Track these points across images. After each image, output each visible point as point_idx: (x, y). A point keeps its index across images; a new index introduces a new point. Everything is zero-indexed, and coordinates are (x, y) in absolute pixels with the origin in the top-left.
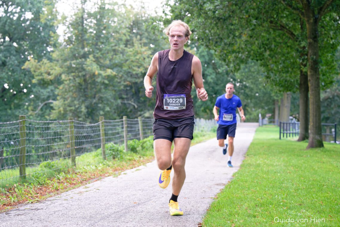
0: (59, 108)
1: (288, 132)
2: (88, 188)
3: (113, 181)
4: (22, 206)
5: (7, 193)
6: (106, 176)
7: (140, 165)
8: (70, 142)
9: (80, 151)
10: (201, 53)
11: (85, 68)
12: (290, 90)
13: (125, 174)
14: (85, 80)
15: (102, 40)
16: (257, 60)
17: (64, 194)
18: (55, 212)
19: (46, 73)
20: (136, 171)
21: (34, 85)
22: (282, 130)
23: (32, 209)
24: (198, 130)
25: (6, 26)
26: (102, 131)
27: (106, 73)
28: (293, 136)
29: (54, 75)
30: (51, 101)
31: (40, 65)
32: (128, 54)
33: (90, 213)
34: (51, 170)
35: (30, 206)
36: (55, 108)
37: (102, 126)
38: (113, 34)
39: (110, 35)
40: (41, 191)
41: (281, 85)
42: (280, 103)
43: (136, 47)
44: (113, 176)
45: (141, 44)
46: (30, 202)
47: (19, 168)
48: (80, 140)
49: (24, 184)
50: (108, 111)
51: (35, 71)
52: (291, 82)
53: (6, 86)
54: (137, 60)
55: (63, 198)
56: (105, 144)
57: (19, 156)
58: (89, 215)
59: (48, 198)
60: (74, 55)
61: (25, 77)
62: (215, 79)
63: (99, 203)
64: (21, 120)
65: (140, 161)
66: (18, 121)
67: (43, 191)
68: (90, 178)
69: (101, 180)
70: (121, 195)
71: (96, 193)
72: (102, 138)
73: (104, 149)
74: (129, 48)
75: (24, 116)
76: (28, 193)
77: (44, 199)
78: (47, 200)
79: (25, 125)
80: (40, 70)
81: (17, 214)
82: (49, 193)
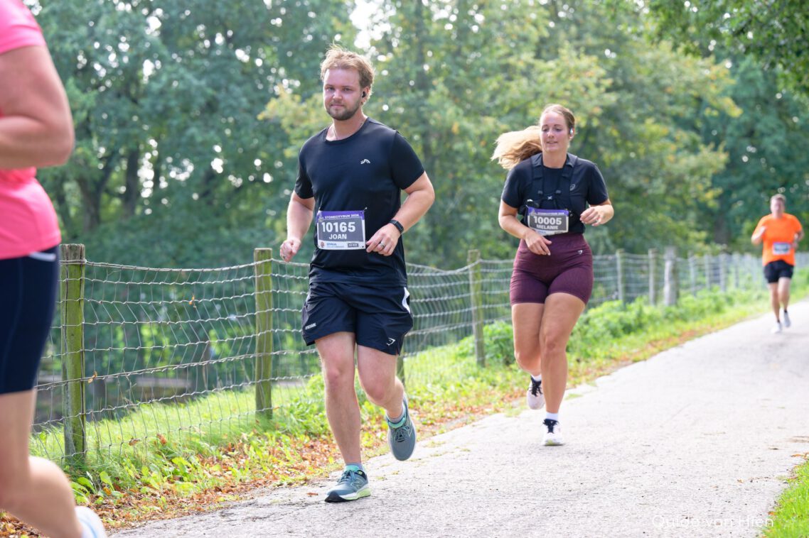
2: (439, 445)
3: (506, 428)
4: (262, 494)
5: (224, 456)
6: (487, 413)
7: (580, 383)
9: (416, 344)
10: (745, 72)
11: (426, 115)
15: (472, 42)
18: (351, 513)
21: (292, 163)
23: (292, 504)
26: (476, 291)
27: (481, 126)
31: (306, 110)
32: (541, 78)
33: (446, 518)
35: (284, 495)
37: (475, 275)
38: (505, 23)
39: (494, 25)
40: (313, 453)
43: (565, 58)
44: (507, 414)
45: (577, 48)
46: (285, 483)
47: (254, 389)
49: (267, 434)
51: (292, 127)
53: (217, 165)
54: (568, 94)
56: (485, 324)
57: (254, 358)
58: (445, 522)
59: (333, 474)
61: (267, 141)
62: (786, 144)
63: (471, 487)
64: (261, 260)
65: (578, 371)
66: (252, 264)
67: (318, 454)
68: (443, 419)
69: (474, 423)
70: (529, 468)
71: (462, 459)
72: (476, 308)
73: (480, 340)
74: (546, 61)
75: (269, 251)
76: (277, 457)
77: (322, 474)
78: (330, 478)
79: (271, 274)
80: (305, 124)
81: (250, 515)
82: (335, 458)
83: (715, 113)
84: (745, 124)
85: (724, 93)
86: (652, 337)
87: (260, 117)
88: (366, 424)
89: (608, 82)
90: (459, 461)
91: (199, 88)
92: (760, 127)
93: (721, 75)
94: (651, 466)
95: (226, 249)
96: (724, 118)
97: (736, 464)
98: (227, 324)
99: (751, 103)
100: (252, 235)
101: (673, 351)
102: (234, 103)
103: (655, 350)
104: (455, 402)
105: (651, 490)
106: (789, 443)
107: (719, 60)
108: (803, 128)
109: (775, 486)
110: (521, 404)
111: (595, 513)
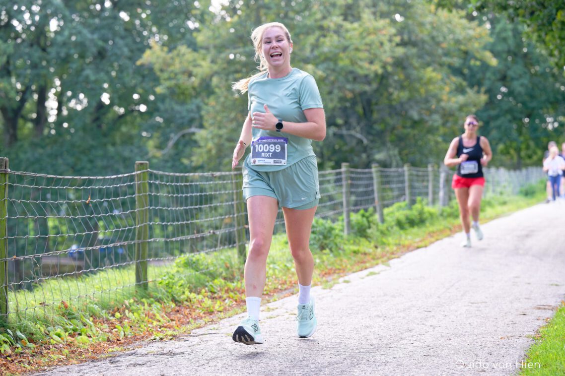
0: (207, 143)
2: (273, 310)
3: (323, 297)
4: (140, 346)
5: (111, 318)
7: (377, 264)
8: (235, 215)
10: (500, 32)
13: (347, 282)
15: (296, 7)
17: (225, 323)
18: (208, 361)
20: (368, 275)
21: (161, 98)
23: (163, 354)
24: (494, 191)
29: (199, 76)
30: (193, 130)
31: (172, 58)
32: (348, 35)
33: (280, 365)
34: (197, 273)
35: (157, 347)
36: (201, 143)
40: (179, 315)
43: (366, 21)
44: (323, 287)
45: (374, 13)
46: (158, 338)
47: (134, 267)
49: (144, 300)
51: (162, 71)
53: (106, 98)
54: (368, 48)
55: (222, 331)
57: (134, 244)
58: (278, 368)
59: (193, 331)
60: (240, 37)
61: (142, 82)
62: (530, 86)
64: (140, 170)
65: (375, 255)
66: (134, 173)
67: (182, 316)
68: (276, 290)
70: (341, 328)
71: (290, 321)
74: (352, 22)
75: (146, 164)
76: (151, 318)
77: (185, 331)
78: (192, 334)
79: (147, 180)
80: (172, 68)
81: (132, 362)
82: (195, 319)
83: (478, 63)
84: (500, 71)
85: (485, 48)
86: (431, 229)
87: (139, 63)
88: (218, 294)
89: (397, 39)
90: (288, 322)
91: (92, 40)
92: (511, 73)
93: (483, 34)
94: (432, 327)
95: (111, 162)
96: (485, 67)
97: (495, 326)
98: (113, 217)
99: (505, 55)
100: (132, 151)
101: (446, 240)
102: (118, 52)
103: (433, 239)
104: (284, 278)
105: (432, 345)
106: (534, 310)
107: (481, 23)
108: (543, 74)
109: (525, 342)
110: (334, 279)
111: (391, 362)
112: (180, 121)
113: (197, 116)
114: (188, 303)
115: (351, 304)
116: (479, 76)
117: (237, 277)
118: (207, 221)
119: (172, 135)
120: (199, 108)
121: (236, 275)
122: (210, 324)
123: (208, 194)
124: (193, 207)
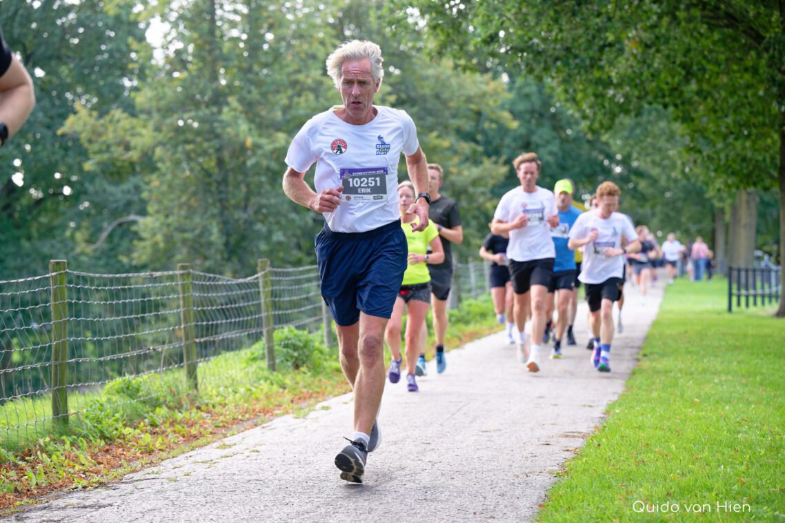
0: (154, 235)
1: (751, 292)
2: (230, 446)
3: (294, 429)
4: (58, 497)
5: (20, 463)
6: (276, 414)
8: (182, 326)
9: (208, 349)
10: (520, 88)
11: (219, 131)
12: (755, 184)
13: (327, 408)
14: (220, 163)
15: (263, 59)
16: (665, 106)
17: (167, 464)
18: (143, 514)
19: (119, 144)
21: (91, 177)
22: (735, 287)
23: (85, 507)
25: (16, 25)
26: (266, 298)
27: (273, 142)
28: (763, 303)
29: (139, 149)
30: (132, 217)
31: (103, 125)
33: (234, 518)
34: (134, 402)
36: (144, 235)
37: (265, 283)
38: (294, 42)
39: (283, 44)
40: (108, 457)
41: (730, 171)
42: (728, 217)
44: (295, 415)
46: (80, 487)
47: (51, 395)
48: (208, 321)
49: (64, 437)
50: (280, 244)
51: (90, 141)
52: (757, 161)
53: (18, 179)
55: (164, 475)
56: (275, 329)
57: (50, 365)
59: (126, 476)
60: (192, 98)
61: (66, 155)
62: (560, 154)
63: (259, 487)
64: (56, 271)
66: (47, 275)
67: (112, 457)
68: (235, 421)
69: (264, 425)
70: (315, 467)
71: (251, 460)
72: (266, 314)
73: (271, 344)
75: (65, 262)
76: (73, 461)
77: (115, 477)
78: (124, 481)
79: (65, 284)
80: (104, 138)
81: (45, 519)
82: (129, 461)
83: (494, 126)
84: (521, 136)
85: (502, 107)
88: (160, 428)
89: (393, 98)
90: (248, 462)
92: (535, 139)
93: (500, 90)
94: (430, 463)
95: (27, 260)
96: (503, 130)
97: (510, 460)
98: (30, 332)
99: (527, 116)
100: (53, 246)
104: (246, 405)
105: (429, 486)
106: (560, 439)
107: (496, 76)
108: (576, 140)
109: (546, 480)
110: (309, 405)
111: (376, 509)
112: (114, 205)
113: (135, 198)
114: (120, 441)
115: (330, 436)
116: (496, 142)
117: (185, 406)
118: (152, 334)
119: (105, 225)
120: (138, 189)
121: (184, 403)
122: (149, 467)
123: (152, 299)
124: (132, 316)
